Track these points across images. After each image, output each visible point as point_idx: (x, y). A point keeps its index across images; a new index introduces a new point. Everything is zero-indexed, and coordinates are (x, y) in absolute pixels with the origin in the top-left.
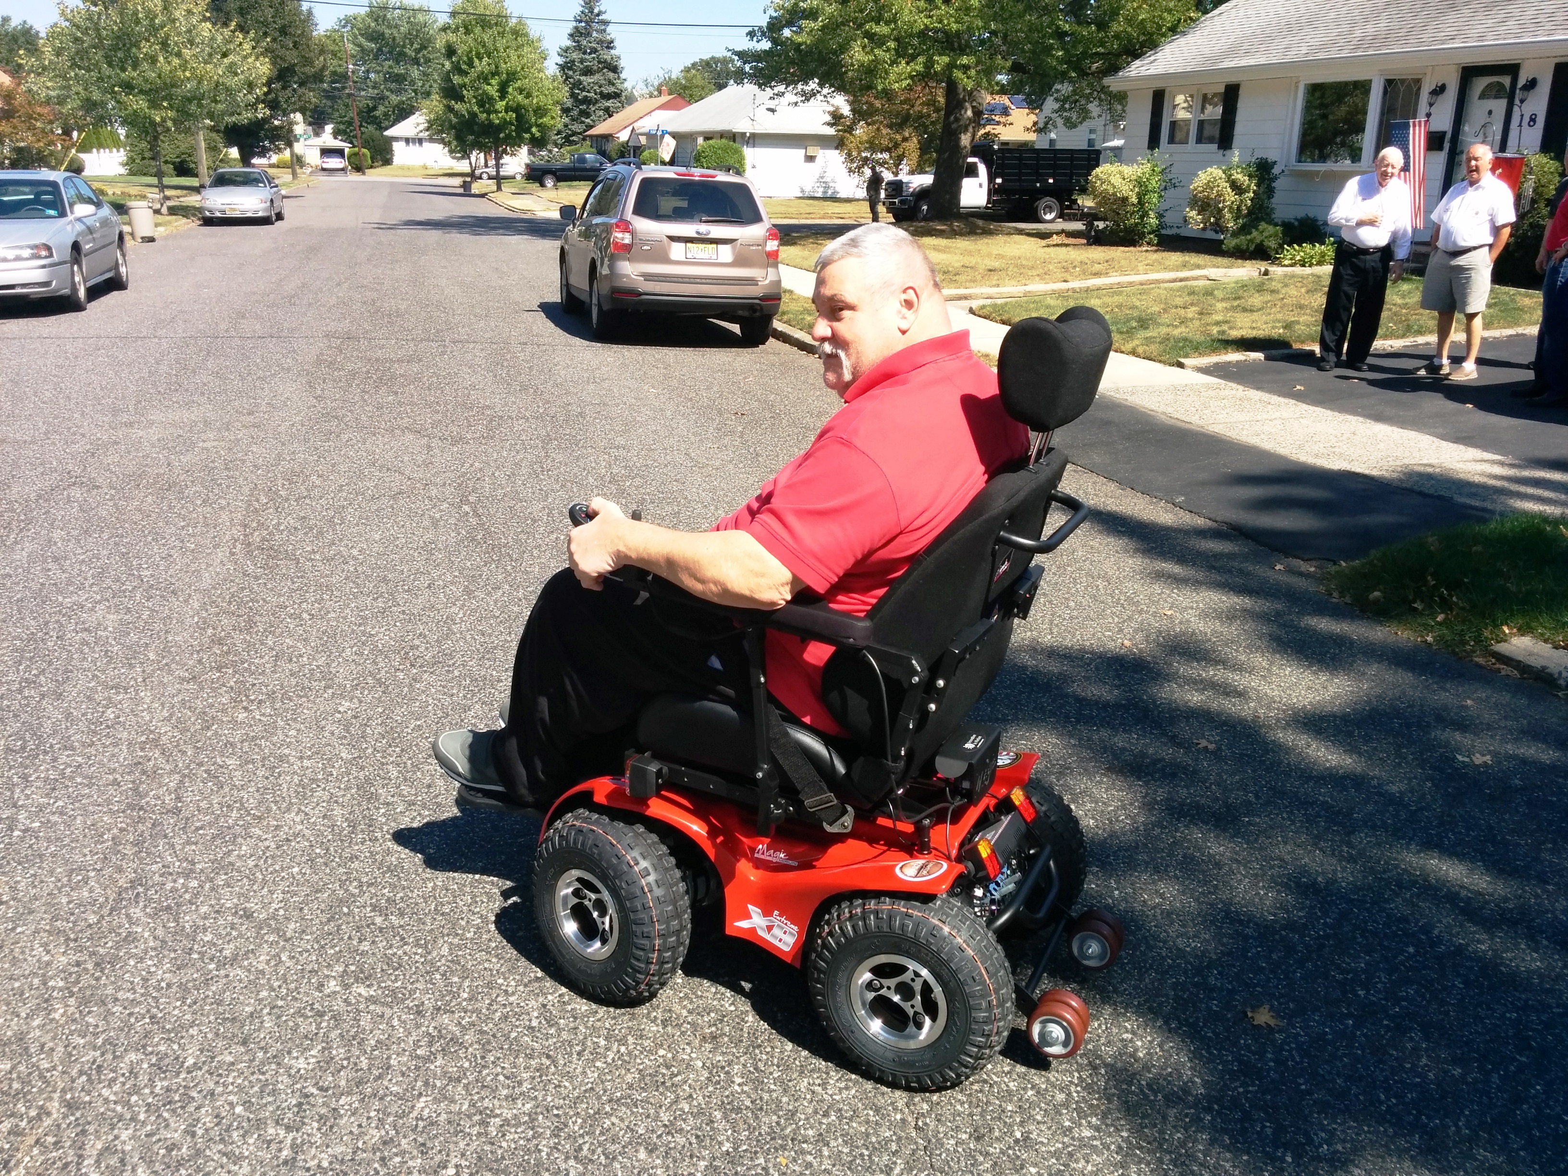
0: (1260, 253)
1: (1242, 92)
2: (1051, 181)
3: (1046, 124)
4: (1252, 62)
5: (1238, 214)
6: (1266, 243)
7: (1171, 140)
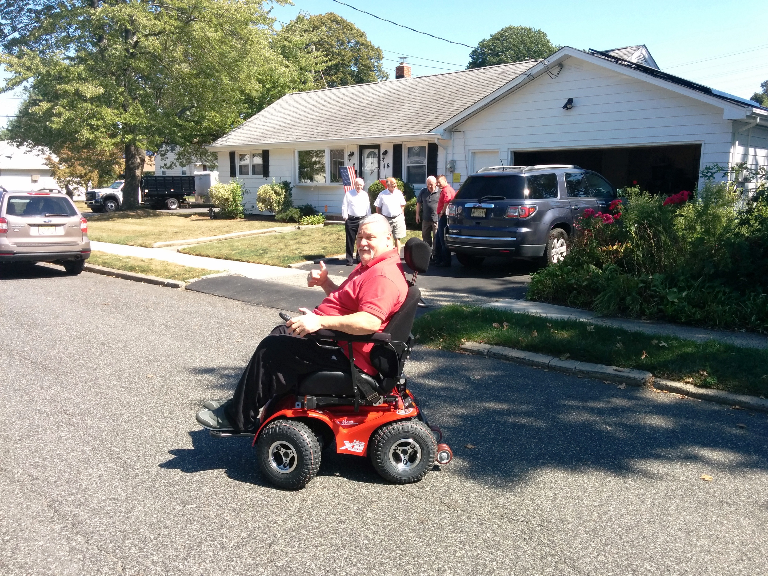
0: (292, 220)
1: (270, 154)
2: (172, 190)
3: (171, 165)
4: (274, 142)
5: (279, 205)
6: (294, 216)
7: (241, 173)
